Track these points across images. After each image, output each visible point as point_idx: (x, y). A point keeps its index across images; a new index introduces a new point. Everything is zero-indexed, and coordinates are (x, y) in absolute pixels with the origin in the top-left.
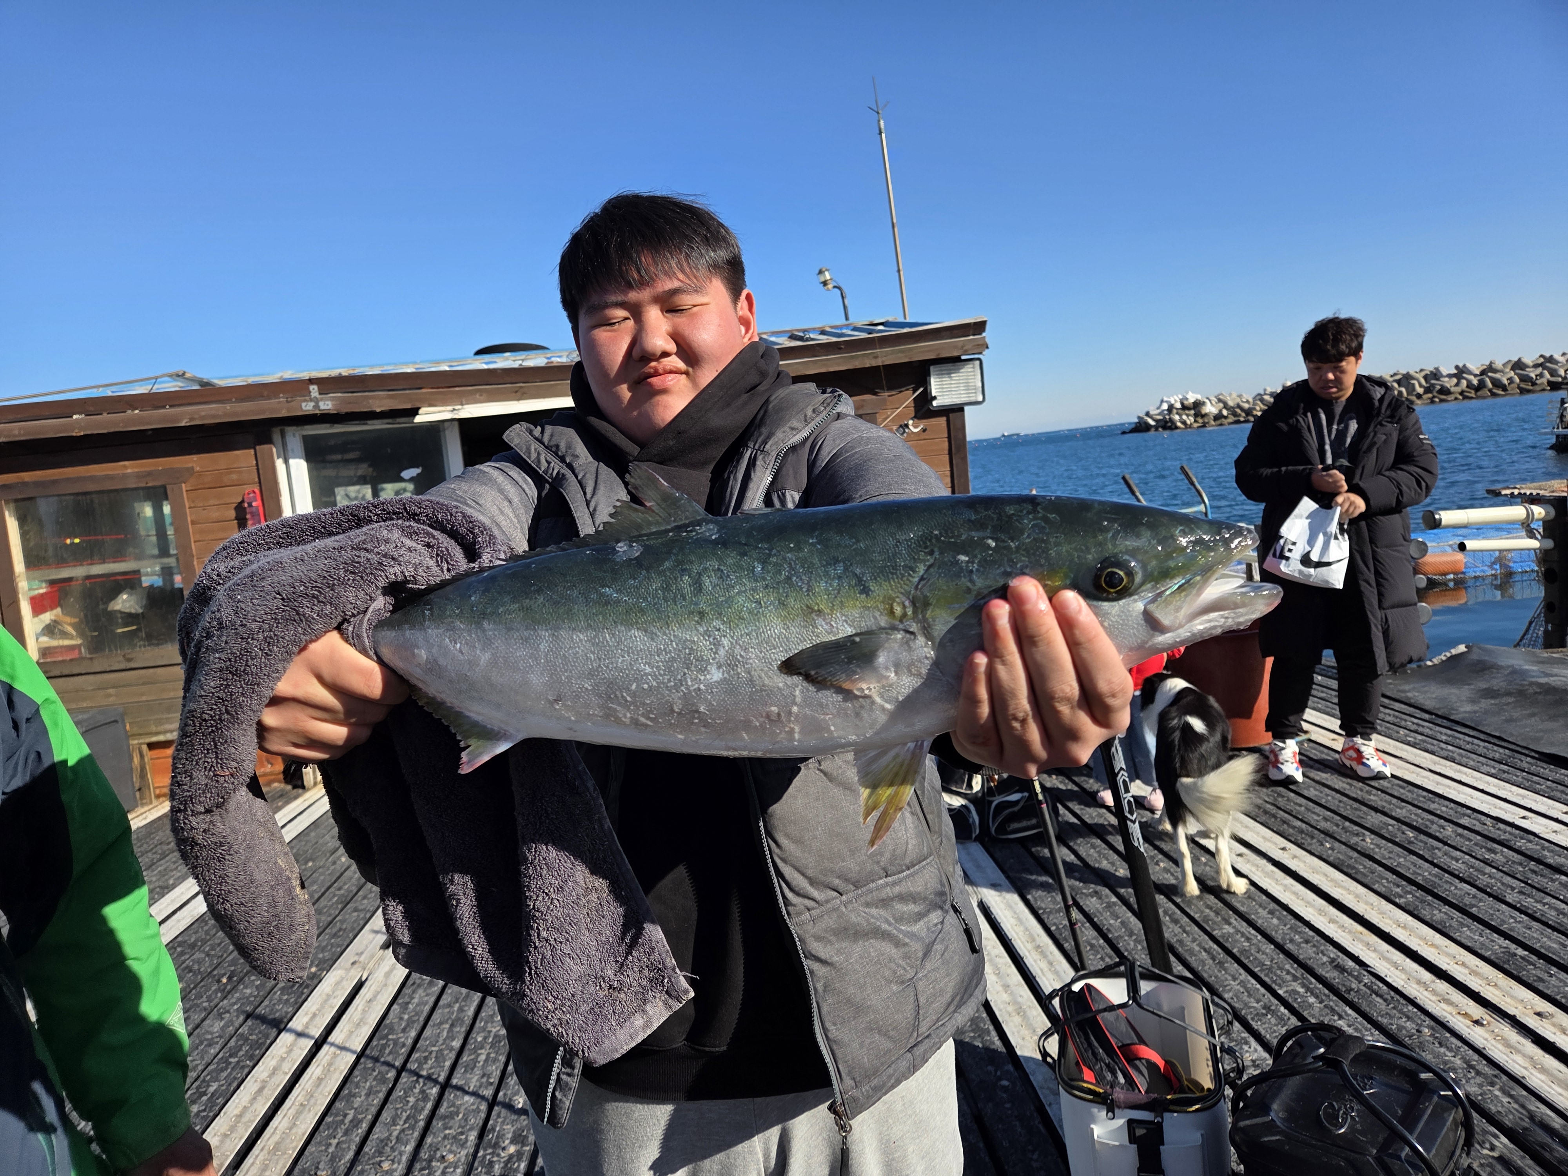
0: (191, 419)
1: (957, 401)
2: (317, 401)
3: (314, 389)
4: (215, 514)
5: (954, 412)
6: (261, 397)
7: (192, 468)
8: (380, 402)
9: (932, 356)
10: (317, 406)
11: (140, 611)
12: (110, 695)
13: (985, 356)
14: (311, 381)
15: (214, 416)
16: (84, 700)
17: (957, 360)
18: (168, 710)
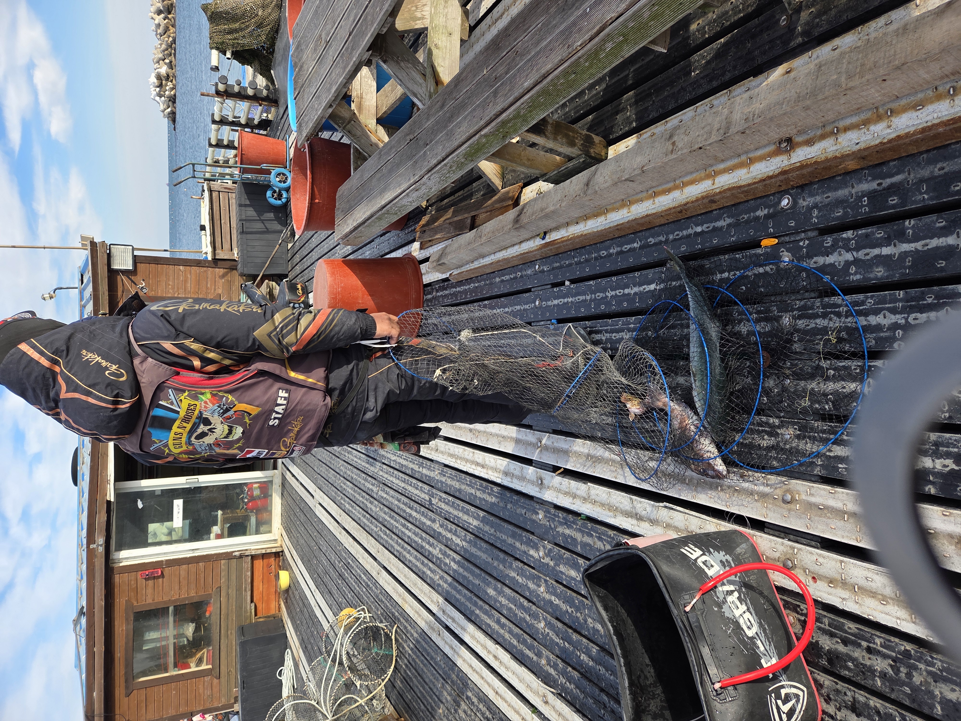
0: (101, 600)
1: (131, 258)
2: (98, 545)
3: (92, 546)
4: (150, 591)
6: (94, 568)
7: (126, 601)
8: (102, 517)
9: (106, 268)
10: (101, 546)
11: (194, 624)
12: (231, 633)
13: (108, 242)
14: (88, 547)
15: (101, 590)
16: (232, 643)
17: (109, 256)
18: (241, 608)
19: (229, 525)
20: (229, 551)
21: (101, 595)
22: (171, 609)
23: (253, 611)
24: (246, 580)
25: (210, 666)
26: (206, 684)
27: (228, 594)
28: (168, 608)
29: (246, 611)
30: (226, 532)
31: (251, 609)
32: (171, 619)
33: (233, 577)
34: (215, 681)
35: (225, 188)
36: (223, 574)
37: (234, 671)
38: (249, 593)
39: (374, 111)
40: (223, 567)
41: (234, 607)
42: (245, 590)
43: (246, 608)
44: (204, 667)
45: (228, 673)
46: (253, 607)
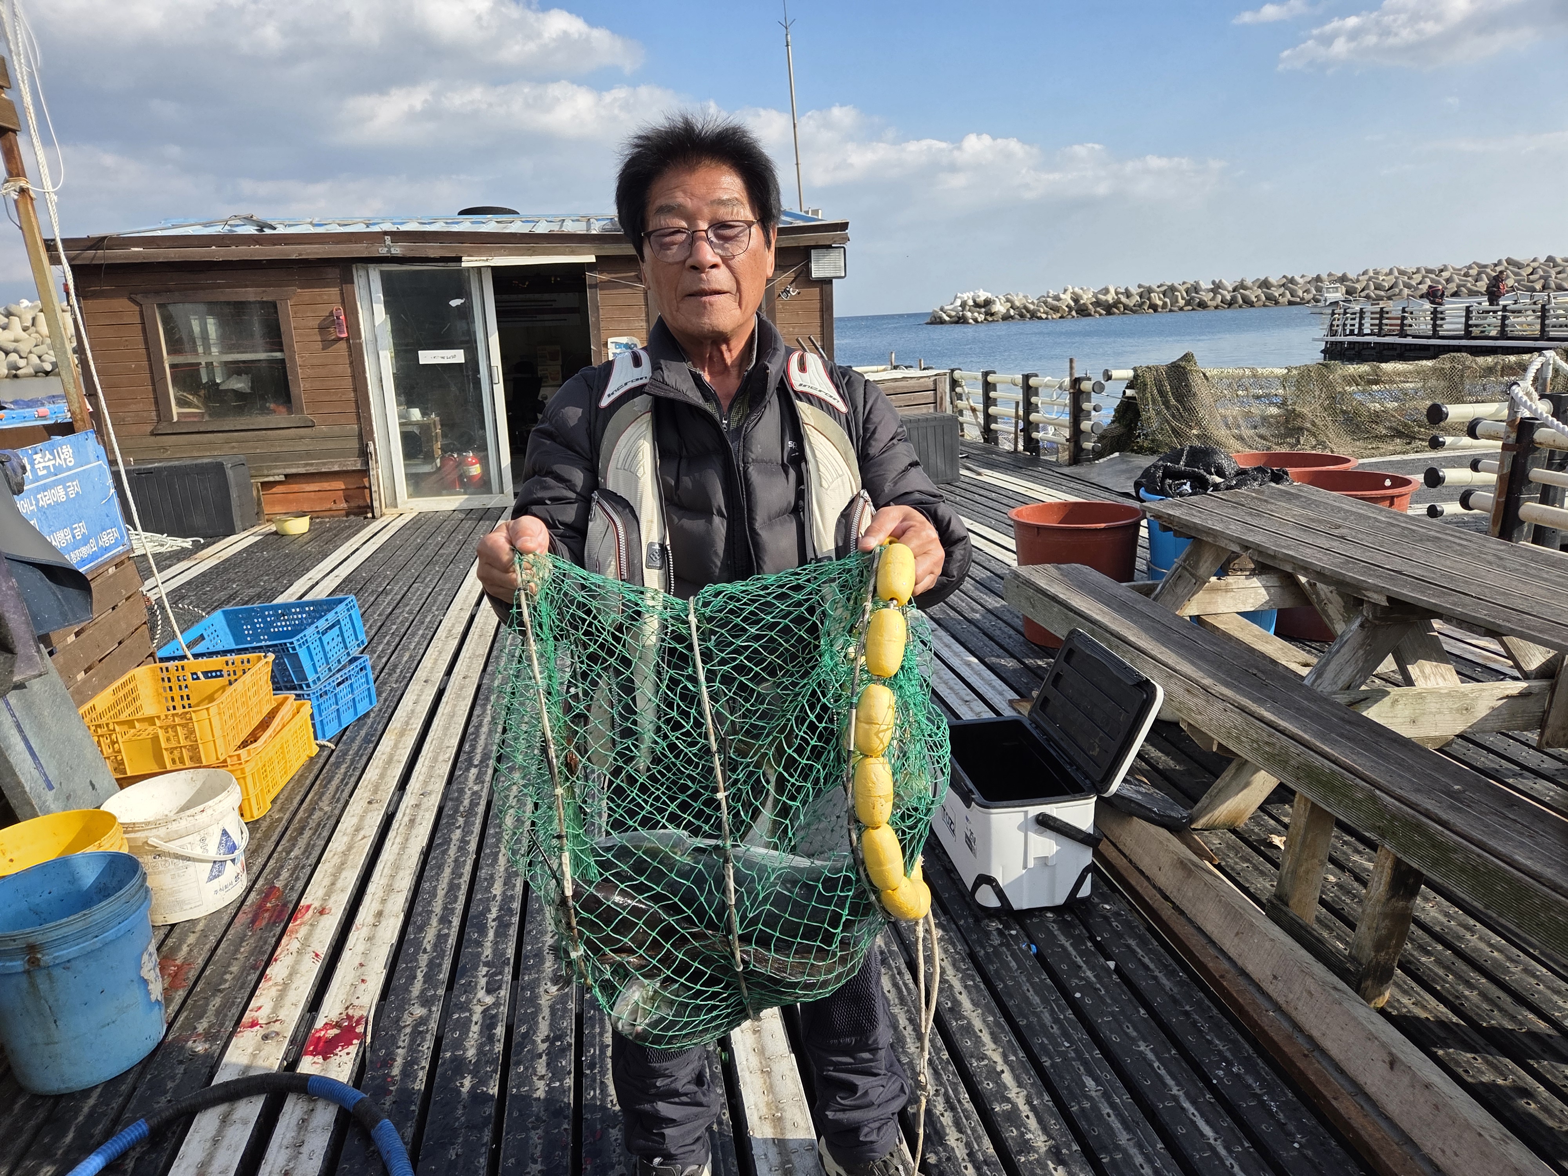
1: (828, 275)
2: (389, 247)
3: (388, 239)
4: (310, 322)
5: (826, 283)
6: (351, 242)
7: (296, 290)
8: (433, 250)
9: (813, 243)
10: (389, 251)
11: (249, 391)
12: (233, 447)
13: (847, 246)
14: (386, 233)
15: (316, 253)
16: (215, 450)
17: (829, 247)
18: (276, 460)
19: (417, 432)
20: (375, 435)
21: (308, 254)
22: (278, 355)
23: (271, 479)
24: (324, 464)
25: (175, 419)
26: (145, 414)
27: (302, 438)
28: (282, 350)
29: (270, 468)
30: (409, 428)
31: (274, 475)
32: (262, 356)
33: (330, 445)
34: (149, 428)
35: (941, 398)
36: (336, 428)
37: (165, 456)
38: (302, 470)
39: (1210, 610)
40: (348, 427)
41: (278, 449)
42: (306, 465)
43: (276, 467)
44: (175, 410)
45: (163, 448)
46: (277, 478)
